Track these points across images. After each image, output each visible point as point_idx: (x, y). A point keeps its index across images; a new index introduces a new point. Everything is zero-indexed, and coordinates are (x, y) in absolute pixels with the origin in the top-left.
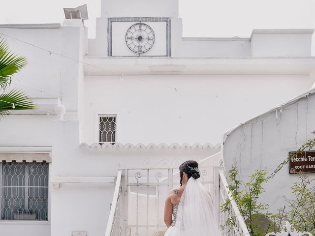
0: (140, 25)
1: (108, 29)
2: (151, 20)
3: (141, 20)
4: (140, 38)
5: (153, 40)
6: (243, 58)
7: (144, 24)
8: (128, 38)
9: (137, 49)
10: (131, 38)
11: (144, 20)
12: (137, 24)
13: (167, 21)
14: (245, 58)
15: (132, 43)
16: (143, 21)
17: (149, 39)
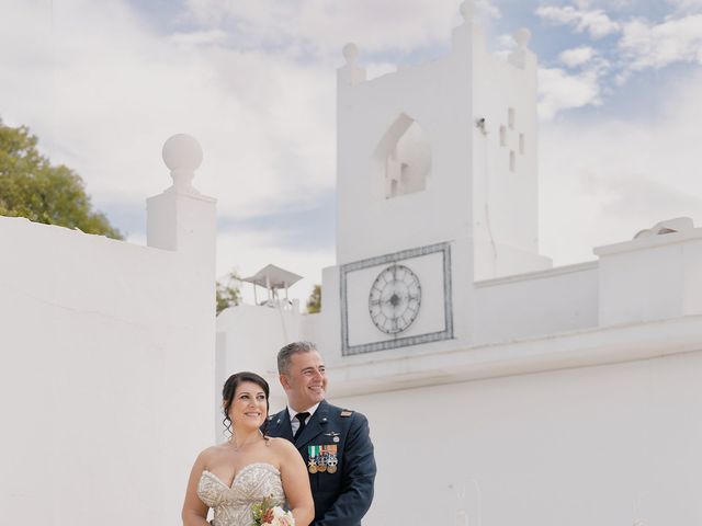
0: (393, 269)
1: (341, 289)
2: (415, 254)
3: (395, 257)
4: (395, 300)
5: (417, 299)
6: (548, 338)
7: (401, 267)
8: (372, 303)
9: (389, 326)
10: (380, 303)
11: (401, 256)
12: (388, 270)
13: (444, 249)
14: (554, 337)
15: (381, 312)
16: (399, 260)
17: (410, 298)
